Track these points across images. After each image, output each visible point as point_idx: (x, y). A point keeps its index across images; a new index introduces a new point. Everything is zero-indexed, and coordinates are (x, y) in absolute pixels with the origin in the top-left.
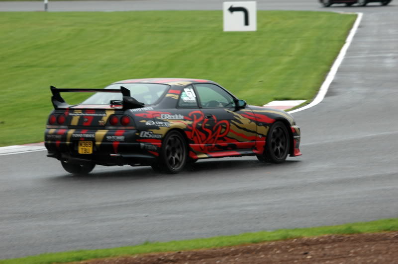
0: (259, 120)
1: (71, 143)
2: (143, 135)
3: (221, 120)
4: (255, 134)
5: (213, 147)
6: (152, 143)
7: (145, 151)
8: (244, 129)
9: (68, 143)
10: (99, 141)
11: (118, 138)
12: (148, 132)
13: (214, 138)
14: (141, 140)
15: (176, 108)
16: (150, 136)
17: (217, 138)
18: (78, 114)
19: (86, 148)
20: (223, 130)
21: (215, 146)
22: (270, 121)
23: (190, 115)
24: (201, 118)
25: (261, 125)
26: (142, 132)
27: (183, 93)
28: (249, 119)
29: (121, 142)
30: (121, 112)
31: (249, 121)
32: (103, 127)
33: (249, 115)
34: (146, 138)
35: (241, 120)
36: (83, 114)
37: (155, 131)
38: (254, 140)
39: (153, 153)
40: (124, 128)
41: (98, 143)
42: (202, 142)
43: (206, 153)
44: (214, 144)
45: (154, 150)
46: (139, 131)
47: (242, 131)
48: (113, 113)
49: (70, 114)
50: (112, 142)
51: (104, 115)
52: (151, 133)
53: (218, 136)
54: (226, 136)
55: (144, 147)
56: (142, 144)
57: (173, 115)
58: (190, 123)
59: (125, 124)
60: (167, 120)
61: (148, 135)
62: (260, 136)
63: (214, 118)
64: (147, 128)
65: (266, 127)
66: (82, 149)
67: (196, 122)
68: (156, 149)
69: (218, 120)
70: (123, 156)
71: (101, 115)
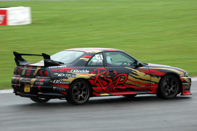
0: (153, 74)
1: (21, 85)
2: (55, 82)
3: (120, 73)
4: (149, 82)
5: (114, 89)
6: (62, 87)
7: (56, 91)
8: (140, 79)
9: (19, 85)
10: (32, 85)
11: (41, 83)
12: (59, 80)
13: (115, 84)
14: (53, 85)
15: (85, 66)
16: (61, 82)
17: (116, 84)
18: (25, 69)
19: (27, 88)
20: (122, 79)
21: (115, 89)
22: (162, 74)
23: (95, 71)
24: (104, 72)
25: (154, 77)
26: (55, 81)
27: (94, 57)
28: (145, 73)
29: (42, 86)
30: (43, 68)
31: (145, 74)
32: (34, 77)
33: (145, 71)
34: (57, 84)
35: (137, 74)
36: (27, 69)
37: (64, 80)
38: (149, 85)
39: (63, 93)
40: (44, 77)
41: (32, 86)
42: (104, 86)
43: (108, 93)
44: (114, 88)
45: (63, 91)
46: (53, 80)
47: (139, 80)
48: (40, 69)
49: (22, 68)
50: (38, 85)
51: (36, 69)
52: (62, 81)
53: (117, 83)
54: (124, 83)
55: (56, 89)
56: (54, 88)
57: (81, 70)
58: (94, 75)
59: (45, 75)
60: (75, 73)
61: (59, 82)
62: (153, 83)
63: (115, 72)
64: (58, 78)
65: (158, 78)
66: (26, 89)
67: (98, 75)
68: (64, 90)
69: (118, 74)
70: (44, 94)
71: (34, 69)
